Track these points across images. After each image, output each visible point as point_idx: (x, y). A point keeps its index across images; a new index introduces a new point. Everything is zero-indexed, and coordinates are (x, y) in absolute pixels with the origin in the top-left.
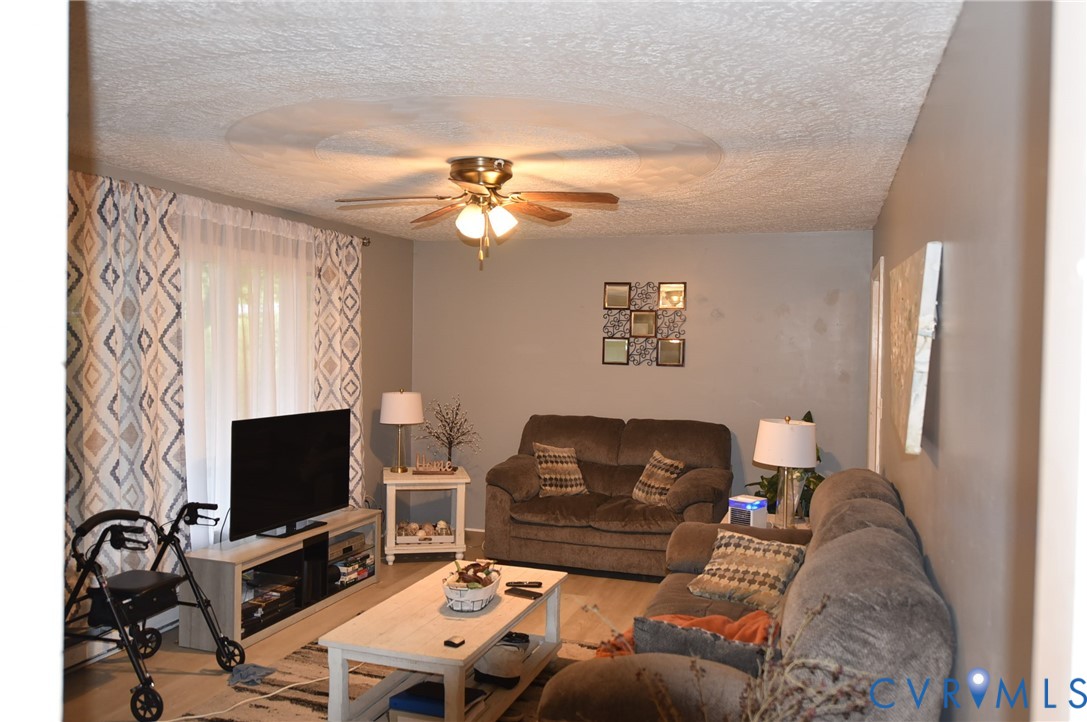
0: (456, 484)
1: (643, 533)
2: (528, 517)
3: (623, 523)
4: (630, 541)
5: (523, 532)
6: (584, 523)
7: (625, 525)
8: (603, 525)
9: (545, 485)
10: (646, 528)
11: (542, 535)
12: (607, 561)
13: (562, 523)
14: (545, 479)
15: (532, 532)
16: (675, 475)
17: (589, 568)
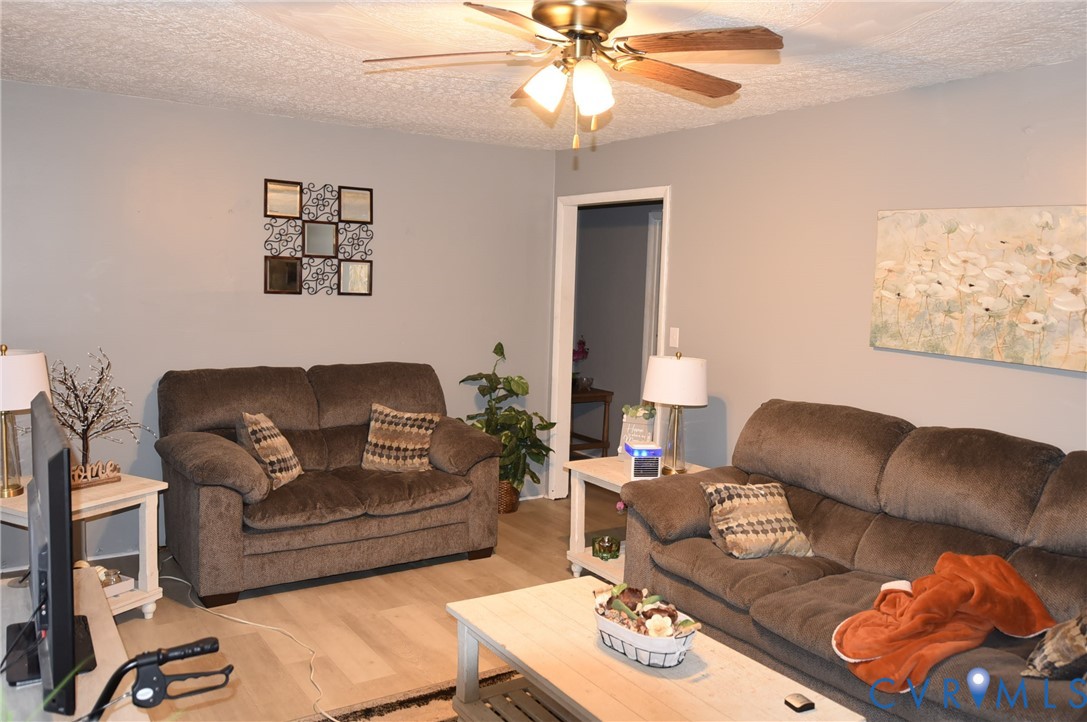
0: (143, 496)
1: (432, 508)
2: (280, 521)
3: (411, 501)
4: (414, 521)
5: (266, 545)
6: (359, 512)
7: (414, 503)
8: (386, 509)
9: (274, 471)
10: (436, 501)
11: (297, 541)
12: (386, 554)
13: (330, 518)
14: (272, 463)
15: (281, 542)
16: (430, 431)
17: (361, 569)
